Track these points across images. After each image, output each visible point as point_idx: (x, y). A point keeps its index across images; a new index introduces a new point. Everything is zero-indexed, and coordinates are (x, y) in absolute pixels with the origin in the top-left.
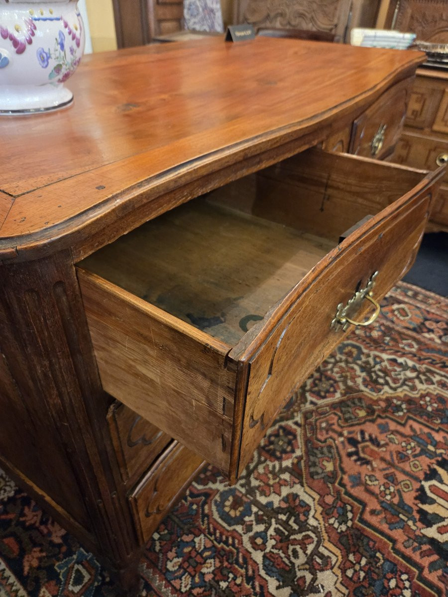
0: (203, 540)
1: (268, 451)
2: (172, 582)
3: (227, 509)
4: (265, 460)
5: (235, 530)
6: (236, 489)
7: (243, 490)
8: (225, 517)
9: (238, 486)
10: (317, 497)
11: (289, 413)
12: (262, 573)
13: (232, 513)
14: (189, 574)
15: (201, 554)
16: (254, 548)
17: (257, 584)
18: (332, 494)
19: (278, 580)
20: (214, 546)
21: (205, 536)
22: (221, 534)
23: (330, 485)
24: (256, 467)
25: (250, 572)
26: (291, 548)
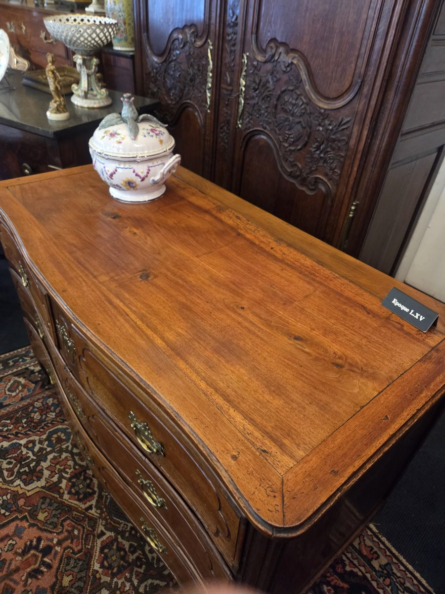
0: (51, 416)
1: (80, 474)
2: (43, 399)
3: (59, 434)
4: (75, 468)
5: (45, 434)
6: (68, 442)
7: (64, 447)
8: (56, 432)
9: (69, 444)
10: (28, 494)
11: (103, 506)
12: (15, 441)
13: (55, 436)
14: (41, 407)
15: (46, 414)
16: (29, 441)
17: (12, 436)
18: (23, 507)
19: (6, 448)
20: (45, 421)
21: (53, 418)
22: (48, 426)
23: (29, 508)
24: (74, 460)
25: (20, 435)
26: (14, 462)
